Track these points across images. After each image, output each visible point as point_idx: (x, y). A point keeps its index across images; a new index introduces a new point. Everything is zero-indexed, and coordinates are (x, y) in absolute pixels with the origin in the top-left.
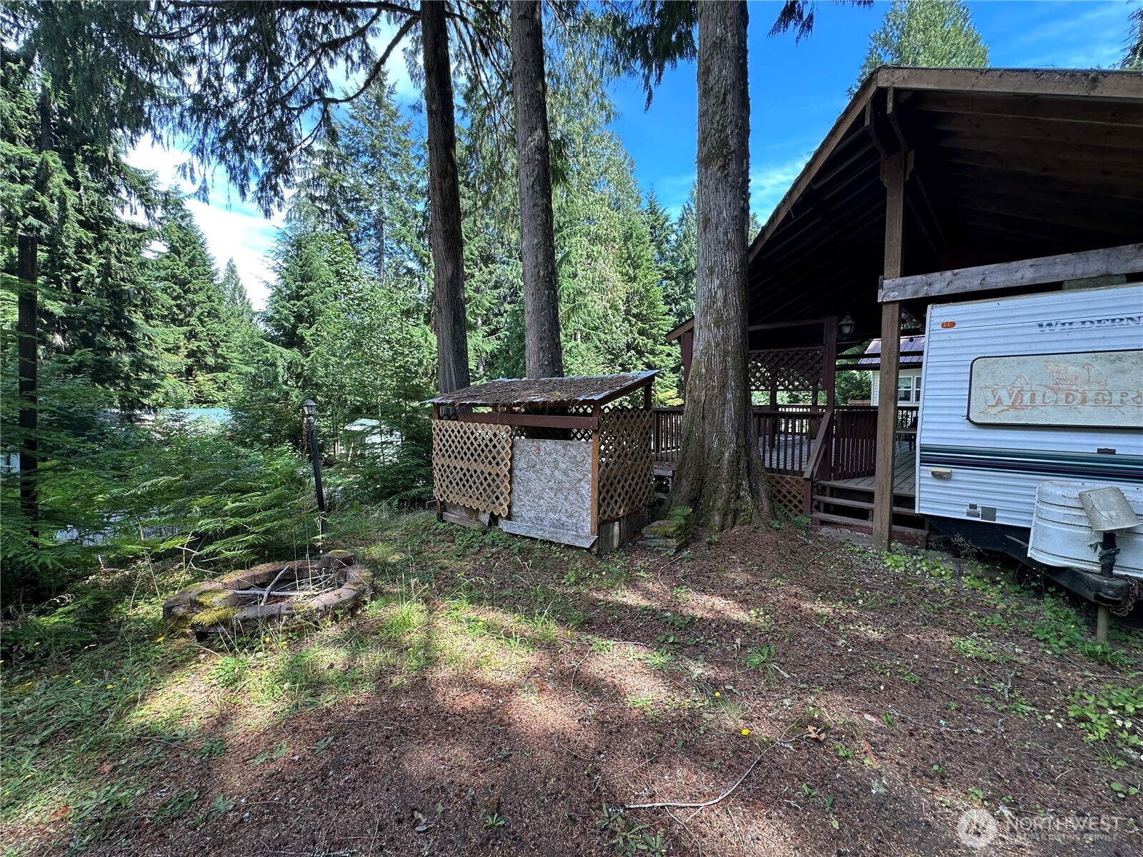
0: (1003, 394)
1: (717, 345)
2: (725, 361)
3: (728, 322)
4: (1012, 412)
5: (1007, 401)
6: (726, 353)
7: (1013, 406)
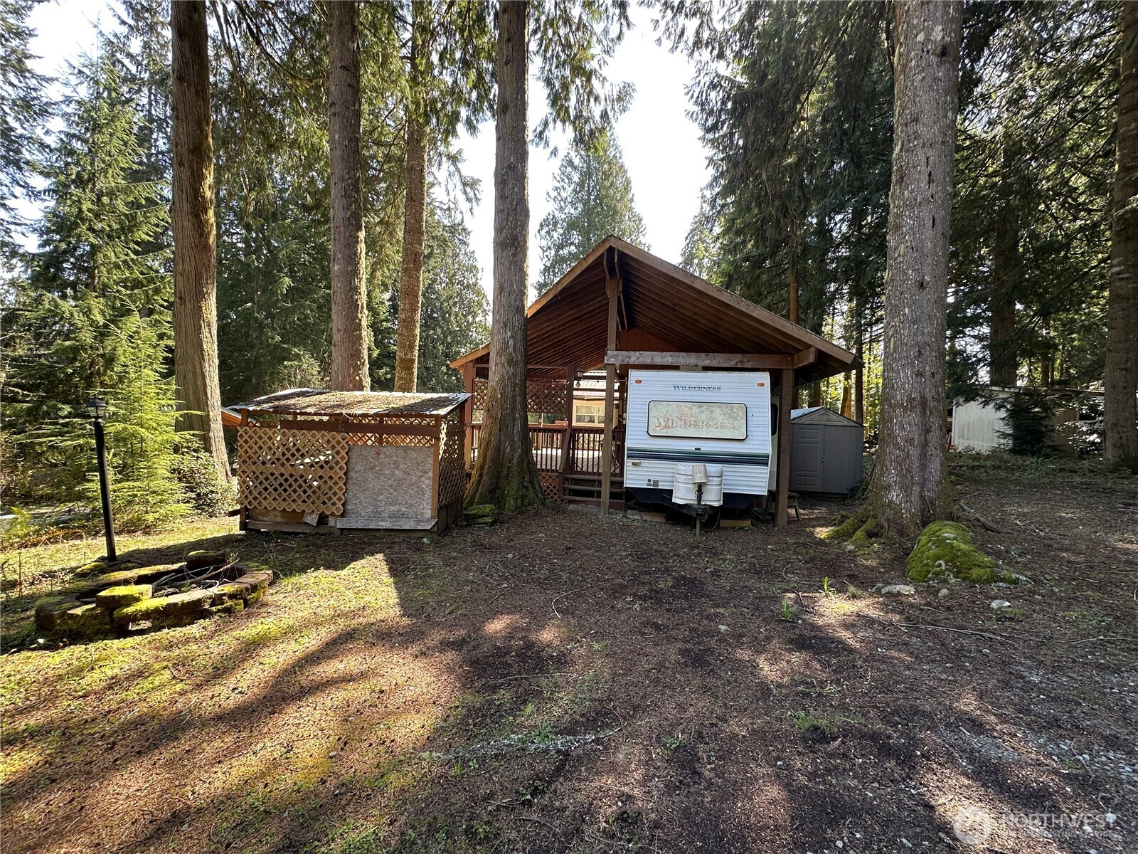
0: (661, 420)
1: (509, 379)
2: (514, 390)
3: (516, 363)
4: (665, 430)
5: (663, 425)
6: (515, 385)
7: (665, 427)
